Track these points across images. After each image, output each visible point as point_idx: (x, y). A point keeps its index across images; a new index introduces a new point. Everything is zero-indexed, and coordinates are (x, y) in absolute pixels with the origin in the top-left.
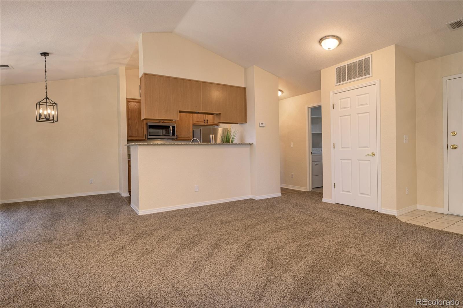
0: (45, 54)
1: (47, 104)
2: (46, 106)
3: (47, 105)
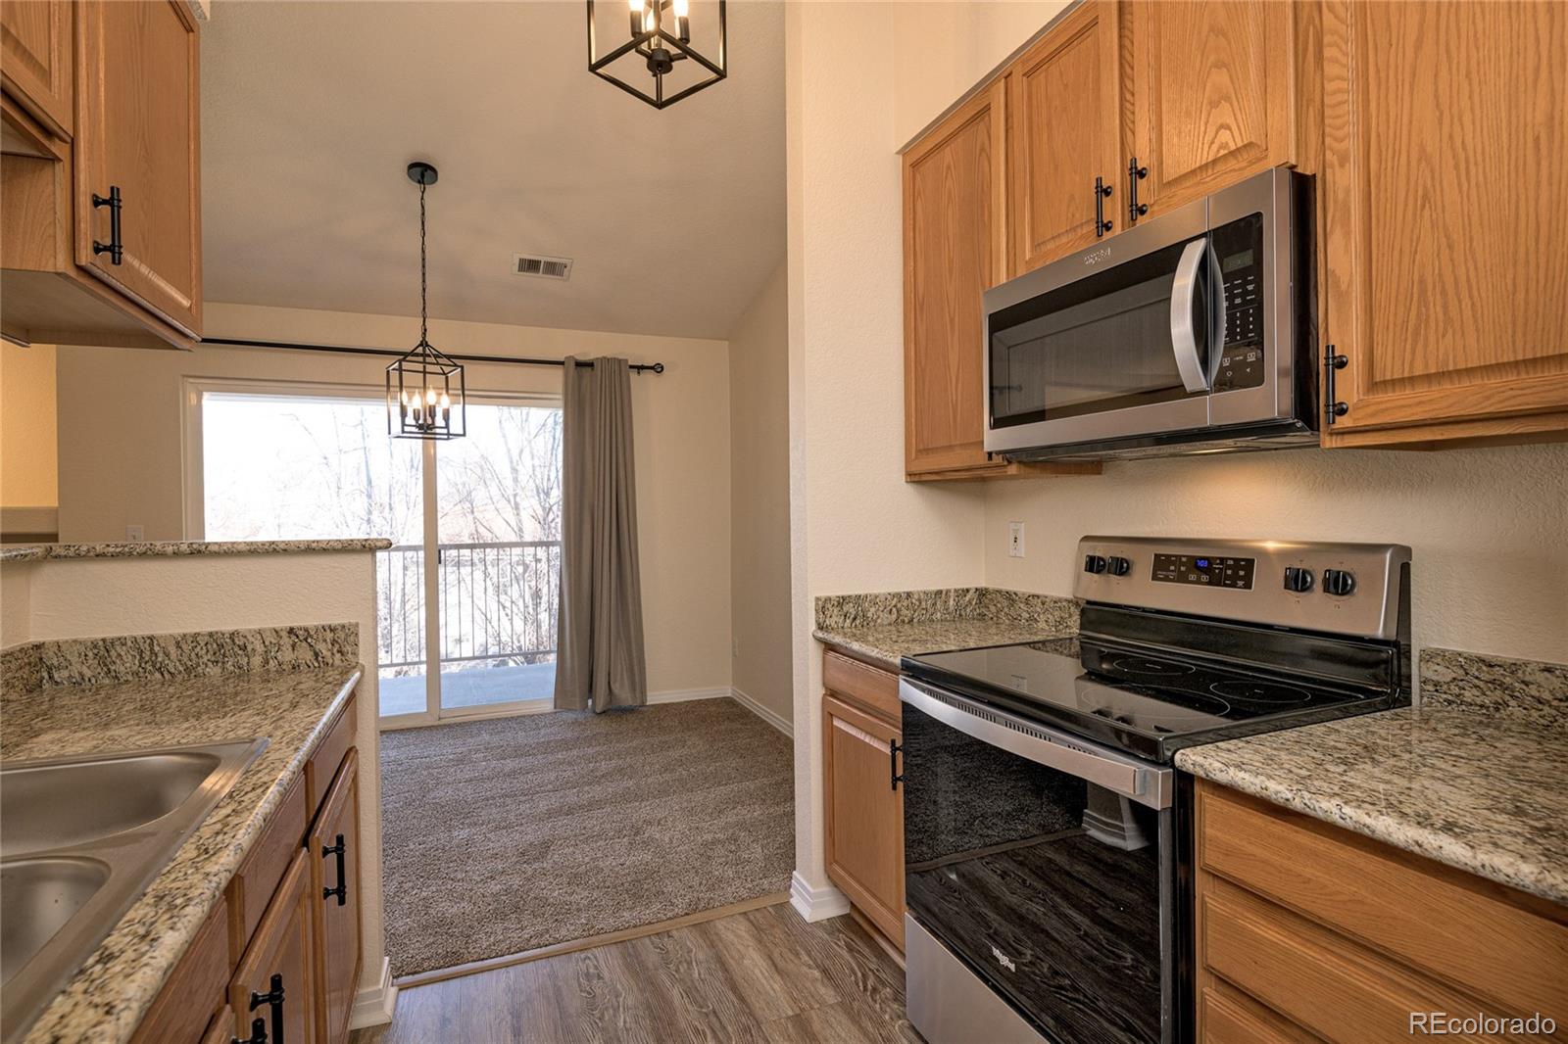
0: (423, 172)
1: (424, 367)
2: (422, 375)
3: (425, 372)
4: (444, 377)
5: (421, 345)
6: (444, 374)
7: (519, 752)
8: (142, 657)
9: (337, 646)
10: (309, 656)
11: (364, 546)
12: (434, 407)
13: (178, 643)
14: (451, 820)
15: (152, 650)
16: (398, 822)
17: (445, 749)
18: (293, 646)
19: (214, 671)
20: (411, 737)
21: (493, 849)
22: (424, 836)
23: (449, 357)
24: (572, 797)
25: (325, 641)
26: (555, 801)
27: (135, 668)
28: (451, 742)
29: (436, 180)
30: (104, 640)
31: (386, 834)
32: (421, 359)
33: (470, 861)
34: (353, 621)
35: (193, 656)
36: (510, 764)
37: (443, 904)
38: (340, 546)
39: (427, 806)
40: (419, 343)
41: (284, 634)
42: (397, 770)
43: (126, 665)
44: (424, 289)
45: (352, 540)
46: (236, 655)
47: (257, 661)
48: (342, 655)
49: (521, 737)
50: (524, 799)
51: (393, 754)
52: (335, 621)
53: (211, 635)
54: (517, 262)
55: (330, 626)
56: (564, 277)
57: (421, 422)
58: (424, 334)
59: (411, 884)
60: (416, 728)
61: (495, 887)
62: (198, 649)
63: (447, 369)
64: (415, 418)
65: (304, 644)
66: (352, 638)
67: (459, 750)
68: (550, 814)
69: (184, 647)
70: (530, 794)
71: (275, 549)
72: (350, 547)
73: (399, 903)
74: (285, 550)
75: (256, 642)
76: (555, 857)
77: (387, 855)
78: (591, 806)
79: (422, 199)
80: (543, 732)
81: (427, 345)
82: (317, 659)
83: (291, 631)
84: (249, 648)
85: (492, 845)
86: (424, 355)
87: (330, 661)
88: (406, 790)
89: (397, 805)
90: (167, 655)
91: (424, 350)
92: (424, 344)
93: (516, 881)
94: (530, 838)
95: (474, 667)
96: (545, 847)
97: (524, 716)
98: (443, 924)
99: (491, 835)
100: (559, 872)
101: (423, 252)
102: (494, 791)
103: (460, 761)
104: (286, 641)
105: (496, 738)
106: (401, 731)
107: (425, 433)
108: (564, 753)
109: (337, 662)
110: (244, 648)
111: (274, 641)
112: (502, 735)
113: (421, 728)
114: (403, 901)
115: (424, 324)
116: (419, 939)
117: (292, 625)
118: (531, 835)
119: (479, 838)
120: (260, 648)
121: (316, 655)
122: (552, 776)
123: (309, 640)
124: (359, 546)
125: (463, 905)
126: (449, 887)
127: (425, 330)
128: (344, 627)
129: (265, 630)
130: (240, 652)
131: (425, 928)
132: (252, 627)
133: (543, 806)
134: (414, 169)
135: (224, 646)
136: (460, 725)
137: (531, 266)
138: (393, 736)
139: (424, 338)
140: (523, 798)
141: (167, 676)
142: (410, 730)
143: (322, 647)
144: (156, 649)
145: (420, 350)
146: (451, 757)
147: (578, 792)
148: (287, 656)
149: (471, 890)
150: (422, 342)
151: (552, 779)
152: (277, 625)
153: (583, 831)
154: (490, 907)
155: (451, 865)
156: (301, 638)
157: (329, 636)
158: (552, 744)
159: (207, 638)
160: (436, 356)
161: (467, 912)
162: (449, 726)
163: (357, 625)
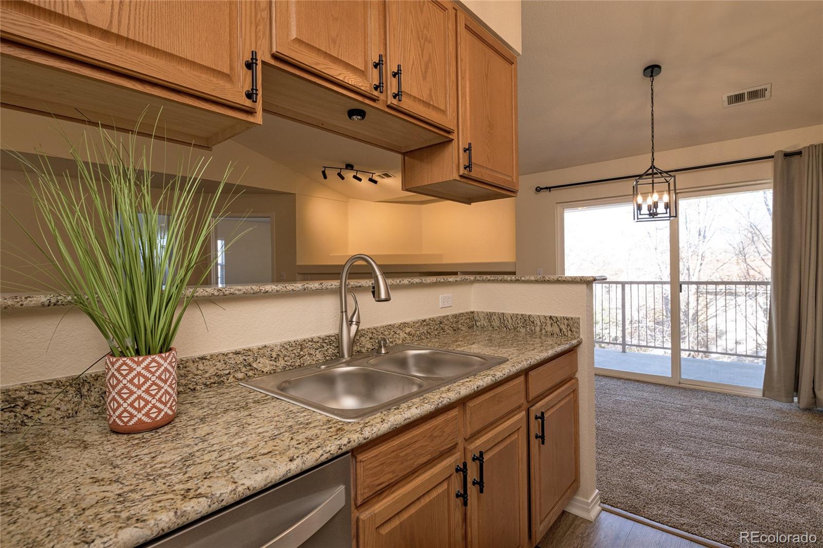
0: (652, 70)
1: (653, 181)
2: (651, 185)
3: (653, 183)
4: (667, 183)
5: (651, 168)
6: (667, 182)
7: (725, 416)
8: (500, 321)
9: (569, 327)
10: (558, 330)
11: (581, 280)
12: (657, 202)
13: (511, 317)
14: (664, 440)
15: (503, 319)
16: (634, 430)
17: (678, 400)
18: (552, 325)
19: (523, 330)
20: (659, 389)
21: (682, 465)
22: (645, 442)
23: (666, 172)
24: (753, 457)
25: (564, 324)
26: (739, 454)
27: (499, 325)
28: (682, 398)
29: (660, 72)
30: (490, 313)
31: (625, 434)
32: (651, 176)
33: (665, 466)
34: (578, 316)
35: (516, 323)
36: (716, 422)
37: (641, 481)
38: (570, 280)
39: (653, 427)
40: (650, 167)
41: (548, 318)
42: (644, 404)
43: (496, 323)
44: (653, 136)
45: (576, 277)
46: (530, 325)
47: (538, 329)
48: (572, 332)
49: (731, 408)
50: (717, 445)
51: (646, 395)
52: (569, 316)
53: (522, 315)
54: (725, 99)
55: (566, 318)
56: (766, 98)
57: (651, 212)
58: (653, 162)
59: (628, 463)
60: (664, 385)
61: (674, 486)
62: (518, 321)
63: (668, 179)
64: (648, 210)
65: (556, 324)
66: (576, 325)
67: (686, 404)
68: (731, 461)
69: (513, 319)
70: (721, 444)
71: (544, 280)
72: (575, 280)
73: (618, 469)
74: (548, 281)
75: (538, 321)
76: (722, 488)
77: (622, 444)
78: (766, 468)
79: (652, 85)
80: (749, 409)
81: (654, 168)
82: (561, 332)
83: (551, 317)
84: (535, 323)
85: (682, 463)
86: (653, 174)
87: (566, 334)
88: (645, 415)
89: (637, 422)
90: (508, 321)
91: (653, 171)
92: (653, 167)
93: (689, 489)
94: (710, 469)
95: (717, 358)
96: (718, 479)
97: (739, 396)
98: (636, 491)
99: (685, 458)
100: (721, 497)
101: (652, 115)
102: (697, 434)
103: (683, 410)
104: (549, 322)
105: (713, 404)
106: (655, 384)
107: (653, 217)
108: (761, 427)
109: (569, 335)
110: (533, 323)
111: (544, 321)
112: (718, 403)
113: (667, 385)
114: (621, 469)
115: (653, 156)
116: (621, 491)
117: (551, 315)
118: (712, 467)
119: (676, 456)
120: (539, 324)
121: (561, 330)
122: (744, 438)
123: (558, 323)
124: (579, 280)
125: (650, 486)
126: (648, 473)
127: (653, 159)
128: (572, 318)
129: (541, 316)
130: (532, 324)
131: (626, 488)
132: (537, 314)
133: (728, 454)
134: (648, 70)
135: (527, 321)
136: (692, 390)
137: (739, 98)
138: (650, 385)
139: (653, 164)
140: (715, 444)
141: (508, 330)
142: (660, 385)
143: (562, 327)
144: (505, 318)
145: (650, 171)
146: (678, 406)
147: (760, 456)
148: (549, 329)
149: (659, 481)
150: (651, 166)
151: (743, 440)
152: (546, 314)
153: (752, 481)
154: (667, 495)
155: (654, 463)
156: (555, 321)
157: (566, 322)
158: (753, 419)
159: (520, 316)
160: (661, 173)
161: (652, 491)
162: (685, 389)
163: (579, 318)
